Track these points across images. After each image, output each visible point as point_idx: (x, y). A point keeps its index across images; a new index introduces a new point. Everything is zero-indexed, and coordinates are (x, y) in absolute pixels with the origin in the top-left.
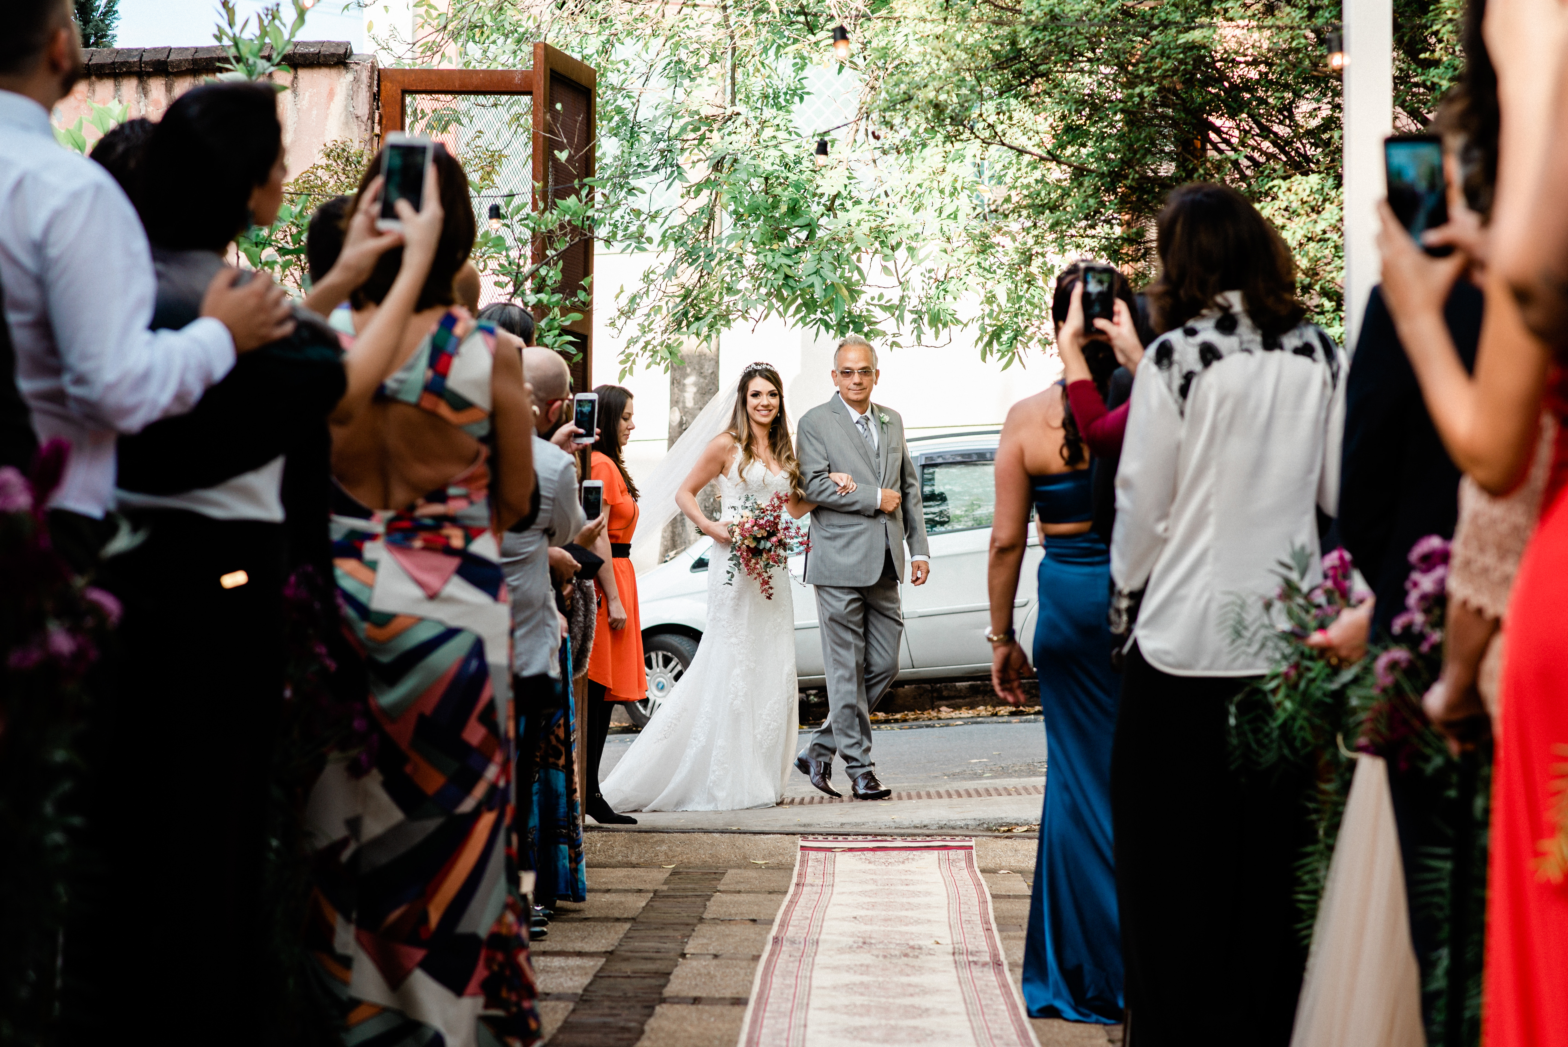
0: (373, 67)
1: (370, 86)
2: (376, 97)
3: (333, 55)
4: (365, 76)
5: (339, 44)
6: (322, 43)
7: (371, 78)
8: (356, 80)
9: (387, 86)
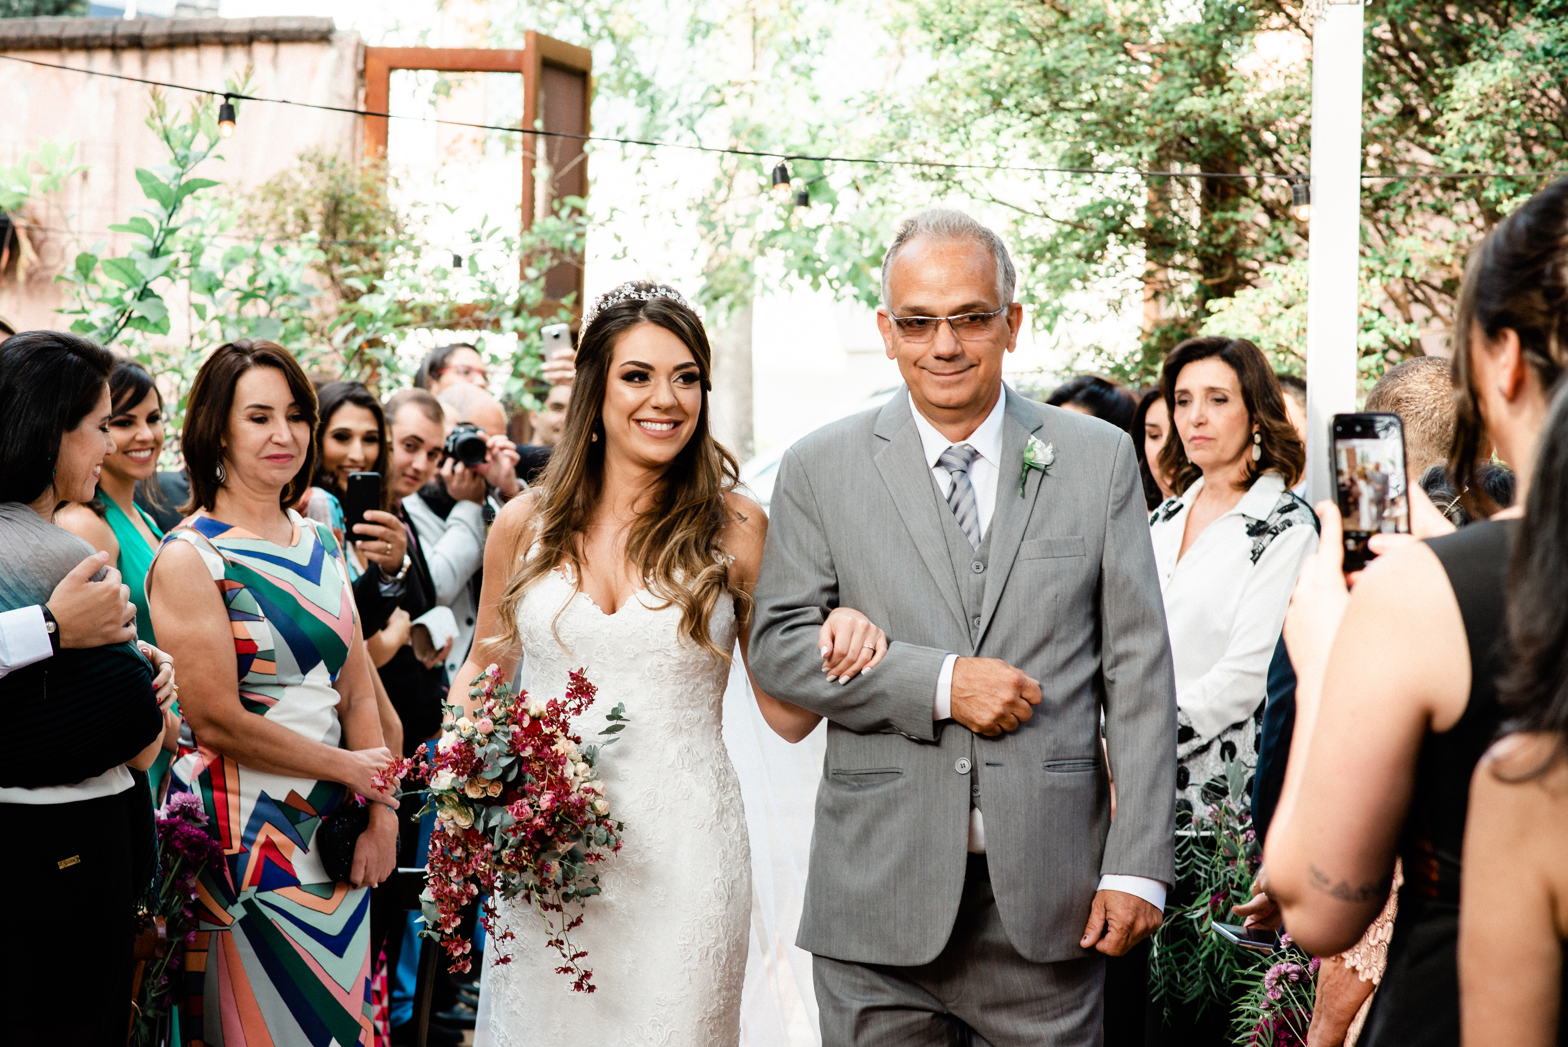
0: (359, 45)
1: (355, 64)
2: (362, 74)
3: (316, 31)
4: (349, 53)
5: (322, 20)
6: (304, 19)
7: (356, 55)
8: (341, 57)
9: (373, 63)
